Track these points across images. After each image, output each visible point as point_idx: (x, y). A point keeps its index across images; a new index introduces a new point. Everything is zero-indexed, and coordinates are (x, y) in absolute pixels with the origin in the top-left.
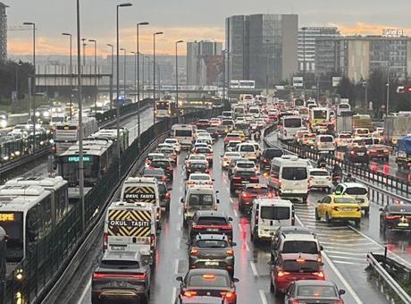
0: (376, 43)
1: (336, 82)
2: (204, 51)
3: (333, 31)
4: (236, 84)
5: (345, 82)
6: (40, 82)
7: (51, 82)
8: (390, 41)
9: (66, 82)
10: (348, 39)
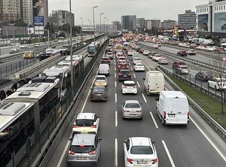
0: (153, 21)
1: (145, 30)
2: (117, 23)
3: (144, 19)
4: (124, 30)
5: (147, 29)
6: (83, 30)
7: (85, 30)
8: (156, 21)
9: (88, 30)
10: (146, 21)
